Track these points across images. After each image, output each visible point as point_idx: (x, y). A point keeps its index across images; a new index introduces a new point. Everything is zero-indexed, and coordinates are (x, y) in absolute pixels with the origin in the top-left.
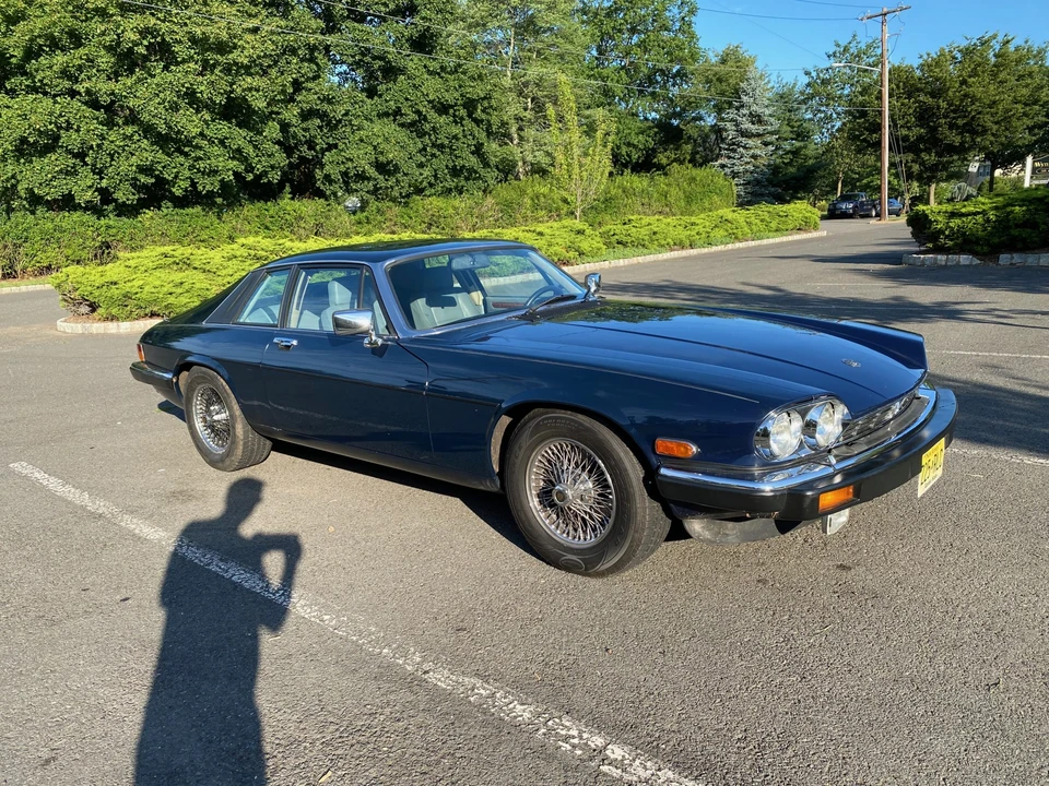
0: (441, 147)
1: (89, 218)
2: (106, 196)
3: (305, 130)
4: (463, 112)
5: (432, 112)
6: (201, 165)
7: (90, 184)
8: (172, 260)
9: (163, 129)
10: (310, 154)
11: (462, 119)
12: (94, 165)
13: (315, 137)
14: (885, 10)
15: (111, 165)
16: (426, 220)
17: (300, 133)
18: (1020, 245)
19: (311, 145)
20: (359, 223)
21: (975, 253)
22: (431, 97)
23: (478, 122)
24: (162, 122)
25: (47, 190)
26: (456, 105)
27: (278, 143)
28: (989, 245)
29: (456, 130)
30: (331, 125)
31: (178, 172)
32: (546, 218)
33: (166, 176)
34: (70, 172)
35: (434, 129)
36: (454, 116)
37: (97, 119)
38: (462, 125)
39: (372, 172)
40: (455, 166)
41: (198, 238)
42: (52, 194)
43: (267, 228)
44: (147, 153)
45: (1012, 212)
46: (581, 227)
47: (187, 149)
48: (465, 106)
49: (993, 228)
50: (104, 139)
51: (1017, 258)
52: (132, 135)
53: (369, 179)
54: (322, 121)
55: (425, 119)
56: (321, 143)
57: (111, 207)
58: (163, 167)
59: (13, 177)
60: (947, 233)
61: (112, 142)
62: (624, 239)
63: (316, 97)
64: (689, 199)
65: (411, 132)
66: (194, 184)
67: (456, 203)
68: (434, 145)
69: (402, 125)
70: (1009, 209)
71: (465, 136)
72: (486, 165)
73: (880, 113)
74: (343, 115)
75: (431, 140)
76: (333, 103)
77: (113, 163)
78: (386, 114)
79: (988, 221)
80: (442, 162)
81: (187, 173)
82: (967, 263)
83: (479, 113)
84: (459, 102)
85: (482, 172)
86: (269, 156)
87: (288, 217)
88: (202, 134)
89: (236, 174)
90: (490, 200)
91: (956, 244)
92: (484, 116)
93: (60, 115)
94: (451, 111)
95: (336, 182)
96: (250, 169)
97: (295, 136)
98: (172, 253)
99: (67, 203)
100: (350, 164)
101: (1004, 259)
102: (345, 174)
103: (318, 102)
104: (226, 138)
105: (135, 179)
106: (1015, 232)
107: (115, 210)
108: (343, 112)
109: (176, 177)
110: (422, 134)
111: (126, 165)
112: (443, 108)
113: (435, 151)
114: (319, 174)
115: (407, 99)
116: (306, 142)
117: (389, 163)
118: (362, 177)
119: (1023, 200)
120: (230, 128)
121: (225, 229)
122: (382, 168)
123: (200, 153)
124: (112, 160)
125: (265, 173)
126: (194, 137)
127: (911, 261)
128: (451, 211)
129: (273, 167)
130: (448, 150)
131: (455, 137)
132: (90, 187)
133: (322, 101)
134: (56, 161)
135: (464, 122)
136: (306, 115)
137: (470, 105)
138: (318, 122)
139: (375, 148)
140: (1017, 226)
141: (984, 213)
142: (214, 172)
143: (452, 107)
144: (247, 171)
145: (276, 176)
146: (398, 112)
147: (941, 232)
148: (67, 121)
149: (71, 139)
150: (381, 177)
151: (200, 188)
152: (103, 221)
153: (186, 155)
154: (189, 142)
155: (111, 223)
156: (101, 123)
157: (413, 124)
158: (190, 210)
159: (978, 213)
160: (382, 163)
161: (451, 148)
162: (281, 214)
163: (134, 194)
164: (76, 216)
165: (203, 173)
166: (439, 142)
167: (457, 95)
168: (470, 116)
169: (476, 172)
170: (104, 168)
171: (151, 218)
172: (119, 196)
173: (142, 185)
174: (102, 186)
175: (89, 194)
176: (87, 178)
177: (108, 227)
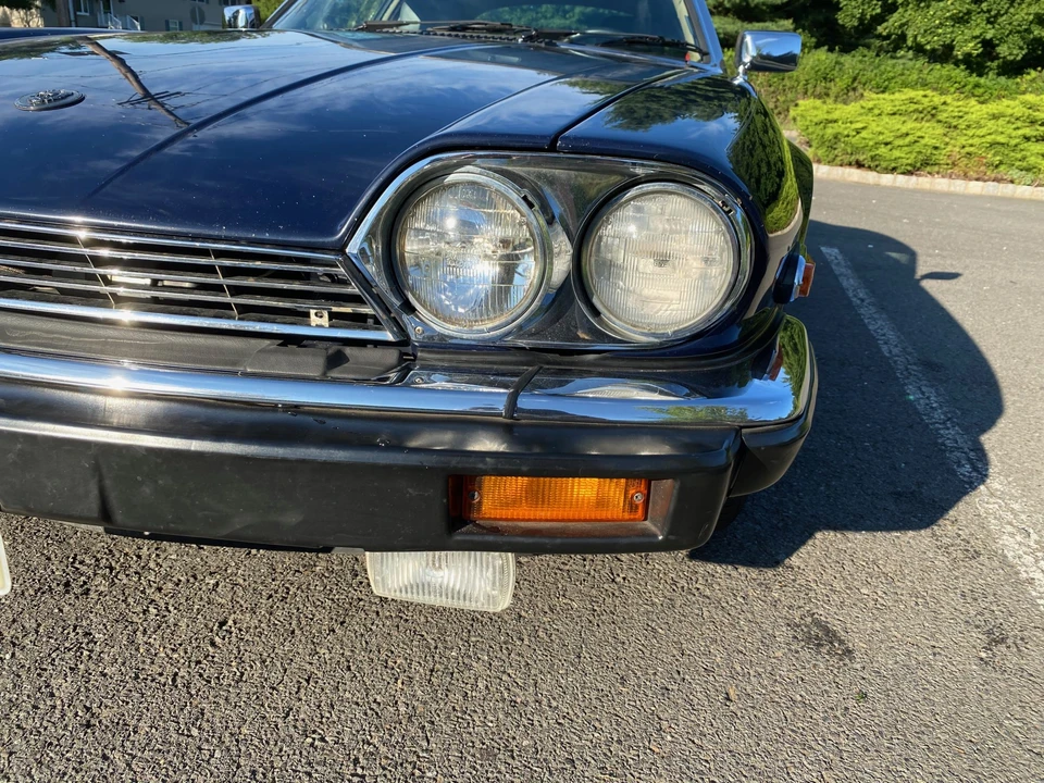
1: (958, 72)
2: (989, 46)
7: (977, 33)
15: (1006, 13)
25: (929, 38)
34: (960, 19)
42: (933, 43)
57: (995, 64)
77: (1012, 10)
99: (943, 55)
105: (1028, 31)
107: (998, 67)
132: (976, 37)
152: (974, 79)
163: (1021, 48)
164: (947, 70)
170: (998, 15)
171: (1033, 80)
172: (1003, 50)
173: (1035, 39)
174: (989, 36)
175: (971, 45)
176: (979, 27)
177: (977, 86)
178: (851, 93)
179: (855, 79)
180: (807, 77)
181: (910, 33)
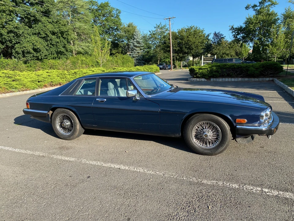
0: (53, 45)
3: (8, 37)
4: (60, 35)
5: (50, 34)
10: (10, 45)
11: (60, 37)
13: (12, 39)
14: (170, 18)
16: (49, 66)
17: (7, 38)
18: (215, 76)
19: (11, 41)
20: (28, 67)
21: (205, 78)
22: (50, 30)
23: (64, 38)
26: (58, 33)
28: (208, 76)
29: (58, 40)
30: (18, 36)
32: (85, 67)
35: (51, 39)
36: (57, 36)
38: (60, 39)
39: (32, 51)
40: (58, 51)
45: (213, 68)
46: (104, 70)
48: (60, 33)
49: (209, 72)
51: (215, 79)
53: (31, 53)
54: (14, 34)
55: (48, 36)
56: (14, 42)
60: (199, 73)
63: (12, 27)
64: (123, 63)
65: (44, 40)
67: (59, 61)
68: (51, 44)
69: (41, 38)
70: (212, 68)
71: (61, 42)
72: (67, 51)
73: (170, 43)
74: (22, 33)
75: (50, 42)
76: (18, 29)
78: (35, 34)
79: (208, 70)
80: (53, 49)
82: (204, 80)
83: (65, 36)
84: (59, 32)
85: (66, 53)
90: (68, 61)
91: (201, 76)
92: (66, 37)
94: (56, 34)
95: (20, 54)
97: (5, 39)
100: (25, 49)
101: (212, 79)
102: (23, 52)
103: (13, 28)
106: (214, 73)
108: (22, 32)
110: (47, 41)
112: (53, 33)
113: (51, 46)
114: (13, 51)
115: (42, 30)
116: (9, 41)
117: (38, 49)
118: (29, 53)
119: (215, 66)
122: (35, 50)
127: (191, 80)
128: (57, 64)
130: (55, 46)
131: (58, 42)
133: (15, 28)
135: (60, 38)
136: (10, 32)
137: (62, 33)
138: (13, 34)
139: (33, 44)
140: (214, 72)
141: (207, 69)
143: (56, 33)
146: (39, 33)
147: (198, 73)
150: (35, 53)
157: (44, 37)
159: (206, 69)
161: (56, 45)
166: (52, 43)
167: (58, 30)
168: (62, 36)
169: (64, 53)
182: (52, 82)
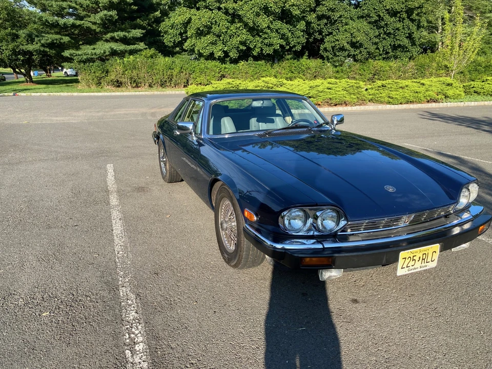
0: (389, 34)
1: (218, 63)
2: (226, 54)
3: (318, 25)
4: (405, 15)
5: (387, 16)
6: (266, 41)
7: (221, 48)
8: (231, 85)
9: (251, 24)
10: (319, 37)
11: (404, 19)
12: (223, 40)
13: (323, 29)
17: (315, 26)
19: (320, 32)
20: (338, 72)
22: (388, 8)
23: (413, 21)
24: (252, 21)
25: (204, 51)
26: (401, 11)
27: (303, 31)
29: (399, 25)
30: (332, 22)
31: (257, 44)
32: (444, 75)
33: (251, 46)
34: (214, 43)
35: (386, 24)
36: (400, 17)
37: (227, 20)
38: (403, 23)
39: (348, 47)
40: (395, 44)
41: (261, 75)
42: (206, 53)
43: (292, 72)
44: (244, 35)
47: (261, 34)
48: (407, 12)
50: (228, 29)
52: (240, 27)
53: (346, 50)
54: (328, 20)
55: (383, 19)
56: (325, 32)
57: (228, 59)
58: (250, 42)
59: (194, 45)
61: (231, 30)
62: (479, 90)
63: (326, 8)
65: (374, 26)
66: (262, 50)
67: (391, 64)
68: (385, 33)
69: (370, 23)
71: (404, 29)
72: (413, 44)
74: (338, 18)
75: (383, 30)
76: (334, 11)
77: (231, 40)
78: (362, 17)
80: (387, 43)
81: (260, 45)
83: (414, 16)
84: (404, 10)
85: (410, 48)
86: (298, 38)
87: (303, 67)
88: (269, 27)
89: (281, 46)
90: (412, 63)
92: (417, 18)
93: (213, 19)
94: (398, 15)
95: (329, 52)
96: (288, 43)
97: (313, 28)
98: (232, 82)
99: (211, 57)
100: (337, 43)
102: (333, 48)
103: (327, 11)
104: (279, 29)
105: (238, 47)
107: (229, 61)
108: (339, 16)
109: (255, 47)
110: (379, 27)
111: (235, 41)
112: (393, 13)
113: (385, 36)
114: (322, 47)
115: (374, 9)
116: (318, 31)
117: (357, 42)
118: (342, 49)
120: (281, 24)
121: (273, 71)
122: (353, 45)
123: (266, 36)
124: (230, 38)
125: (294, 46)
126: (264, 28)
128: (388, 68)
129: (299, 43)
130: (392, 36)
131: (398, 29)
132: (221, 50)
133: (329, 11)
134: (210, 38)
135: (404, 21)
136: (320, 18)
137: (410, 12)
138: (325, 21)
139: (352, 34)
142: (271, 45)
143: (399, 12)
144: (287, 45)
145: (299, 48)
146: (368, 16)
148: (216, 21)
149: (215, 29)
150: (353, 49)
151: (264, 52)
152: (224, 65)
153: (260, 36)
154: (262, 31)
155: (227, 66)
156: (229, 22)
157: (376, 22)
158: (259, 62)
160: (354, 42)
161: (394, 35)
162: (300, 66)
163: (237, 54)
164: (214, 63)
165: (267, 45)
166: (388, 31)
167: (403, 6)
168: (408, 17)
169: (407, 48)
170: (227, 42)
171: (243, 65)
172: (231, 54)
173: (241, 50)
174: (225, 50)
175: (220, 53)
176: (220, 46)
177: (225, 68)
178: (181, 74)
179: (181, 68)
180: (162, 68)
181: (196, 49)
182: (330, 99)
